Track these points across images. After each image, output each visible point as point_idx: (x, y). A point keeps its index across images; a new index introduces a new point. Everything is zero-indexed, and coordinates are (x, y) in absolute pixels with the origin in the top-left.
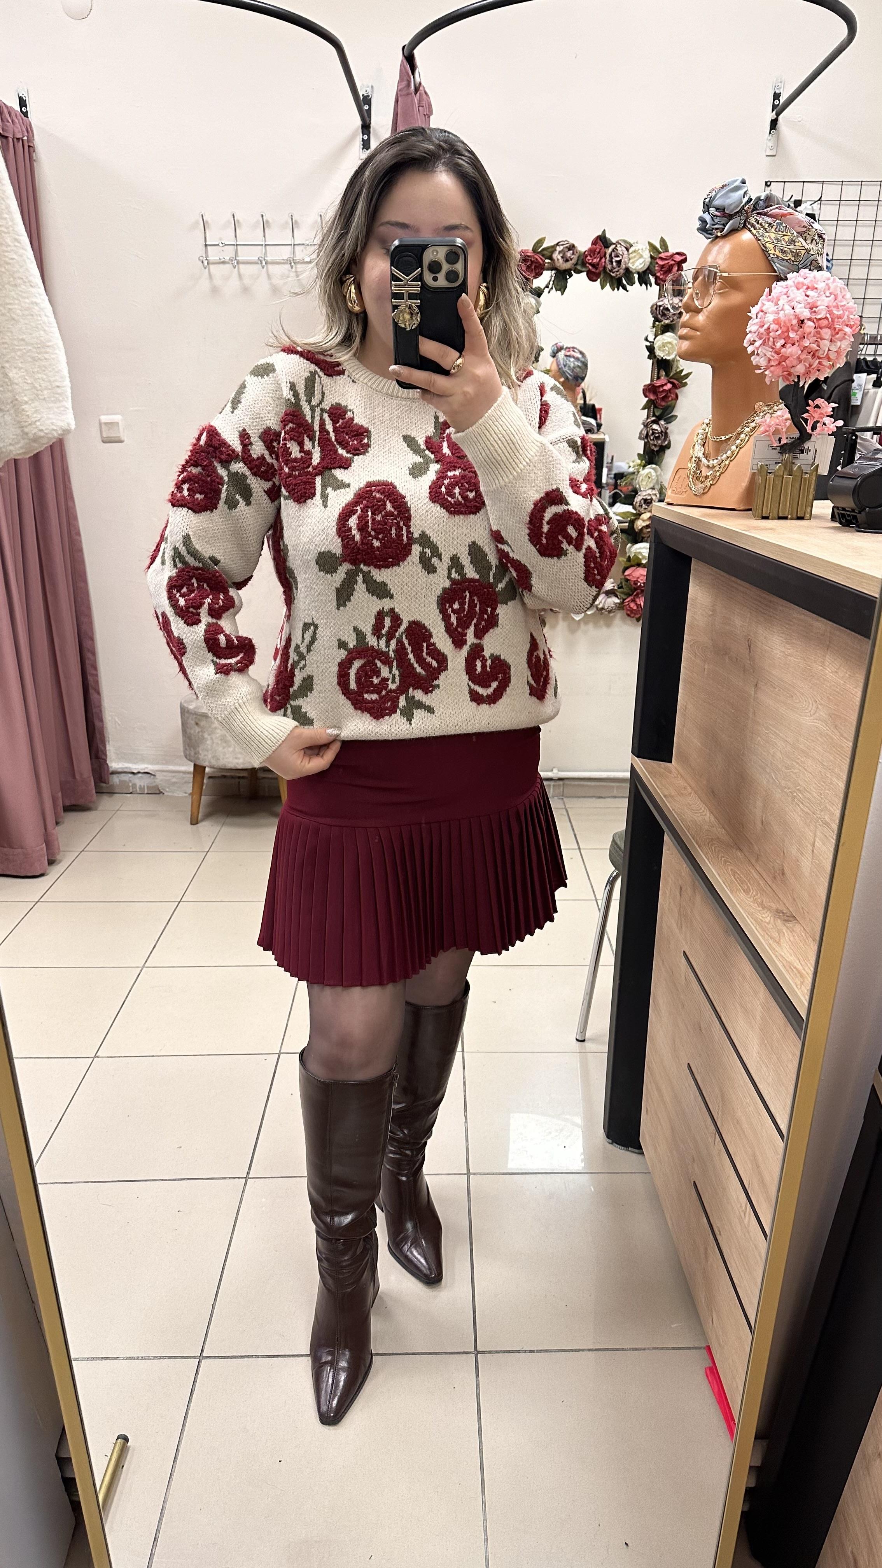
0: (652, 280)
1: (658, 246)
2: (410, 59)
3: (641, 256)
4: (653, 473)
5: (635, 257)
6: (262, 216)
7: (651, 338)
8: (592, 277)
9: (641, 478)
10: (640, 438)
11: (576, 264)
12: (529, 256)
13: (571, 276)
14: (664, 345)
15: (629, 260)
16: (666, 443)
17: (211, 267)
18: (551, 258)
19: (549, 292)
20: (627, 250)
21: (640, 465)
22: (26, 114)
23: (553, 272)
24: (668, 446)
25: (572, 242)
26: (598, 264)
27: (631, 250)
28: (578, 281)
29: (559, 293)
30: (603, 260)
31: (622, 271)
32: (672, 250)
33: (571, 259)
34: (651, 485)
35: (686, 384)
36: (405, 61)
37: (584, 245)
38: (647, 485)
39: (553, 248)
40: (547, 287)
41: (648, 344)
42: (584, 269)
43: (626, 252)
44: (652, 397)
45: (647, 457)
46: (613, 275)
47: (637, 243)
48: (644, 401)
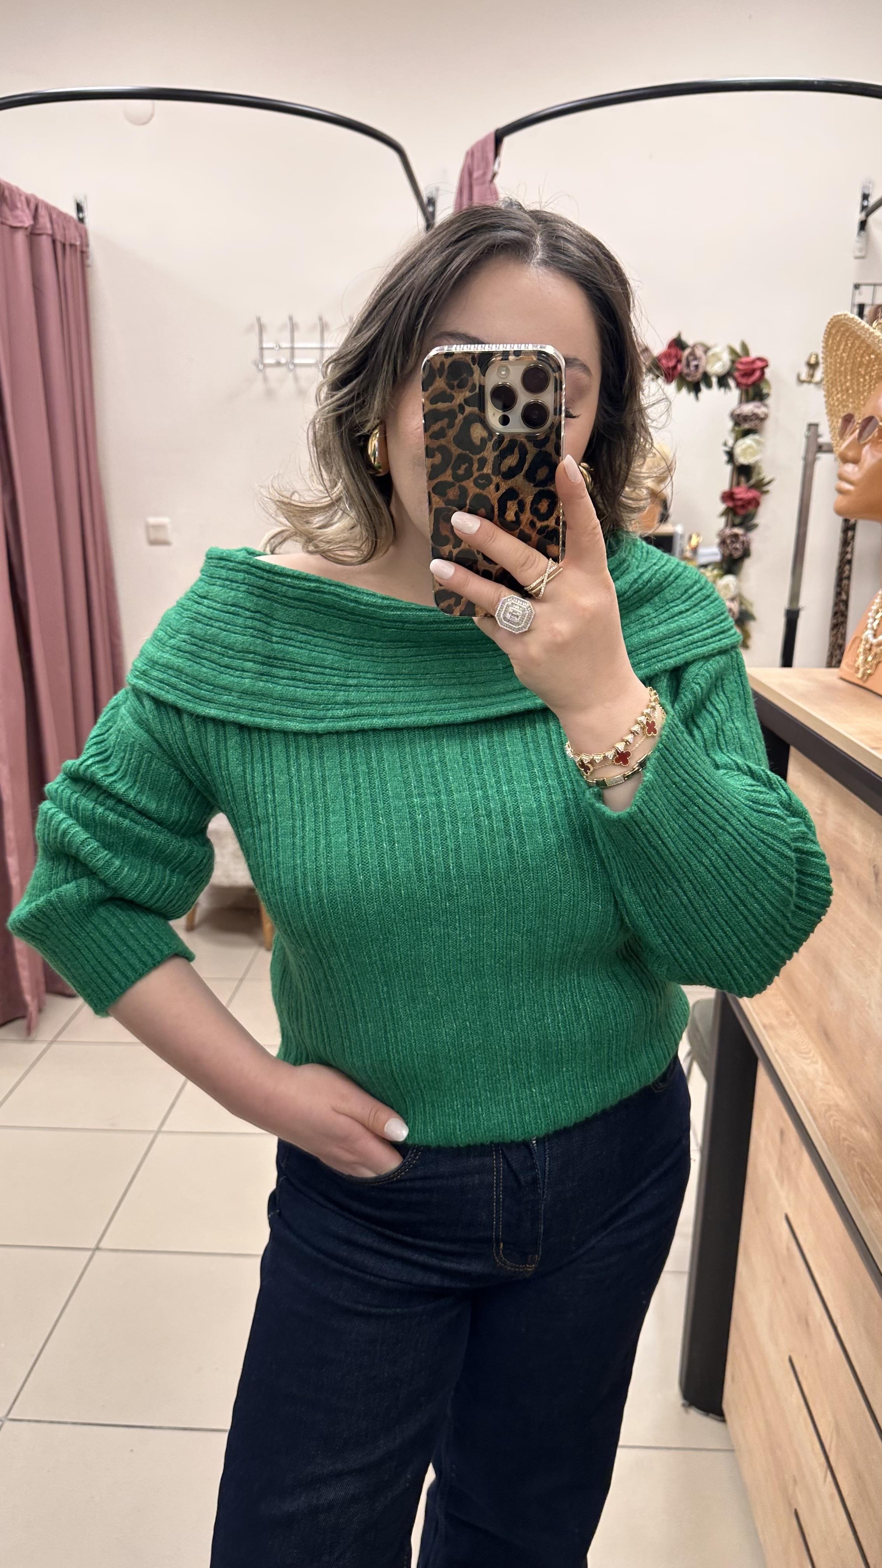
0: (732, 383)
1: (738, 349)
3: (719, 359)
4: (732, 586)
5: (713, 361)
6: (321, 319)
7: (730, 442)
14: (744, 451)
15: (707, 363)
16: (745, 553)
17: (269, 371)
20: (705, 352)
21: (718, 575)
22: (81, 219)
24: (748, 555)
26: (675, 367)
27: (710, 353)
28: (655, 384)
30: (679, 363)
31: (699, 375)
32: (754, 354)
34: (730, 595)
35: (767, 492)
37: (658, 348)
41: (727, 449)
42: (659, 372)
43: (704, 357)
44: (731, 504)
45: (725, 566)
46: (689, 379)
47: (715, 346)
48: (722, 507)
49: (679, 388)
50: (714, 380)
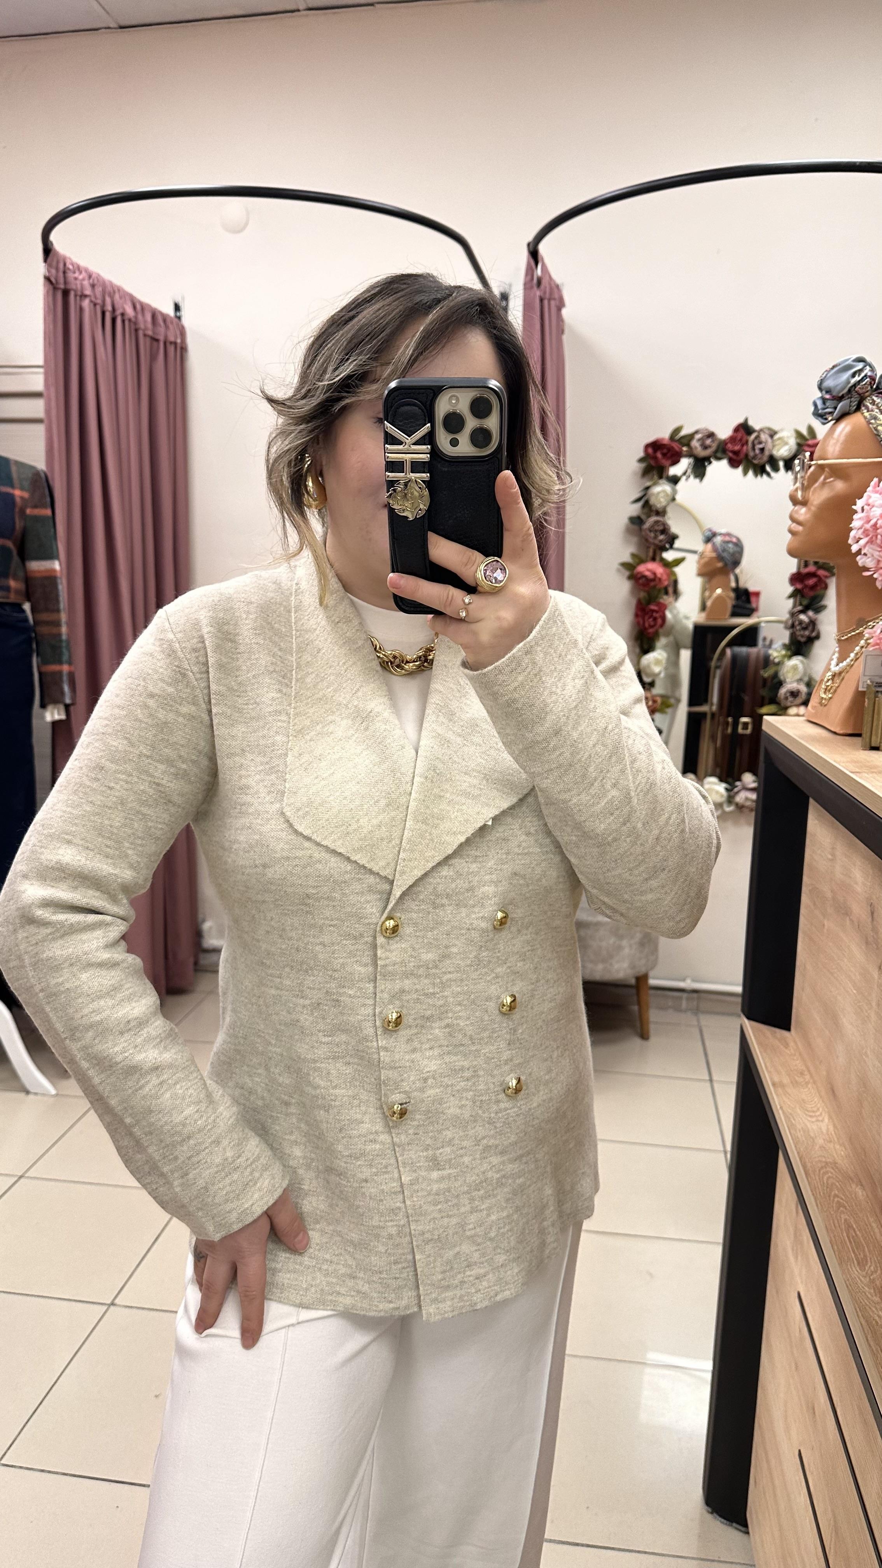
1: (805, 432)
2: (534, 254)
3: (786, 444)
4: (800, 666)
5: (779, 444)
8: (734, 464)
9: (785, 670)
10: (786, 628)
11: (716, 451)
12: (664, 445)
13: (710, 463)
15: (774, 446)
16: (814, 634)
18: (688, 445)
19: (687, 479)
20: (772, 436)
21: (784, 656)
22: (179, 318)
23: (691, 460)
24: (818, 637)
25: (712, 429)
26: (740, 451)
27: (776, 437)
28: (719, 469)
29: (697, 480)
30: (745, 448)
31: (765, 458)
33: (710, 447)
34: (798, 677)
36: (530, 257)
37: (724, 433)
38: (793, 676)
39: (691, 437)
40: (685, 474)
42: (724, 456)
43: (769, 440)
44: (799, 586)
45: (793, 648)
46: (756, 462)
47: (782, 430)
48: (790, 589)
49: (745, 473)
50: (781, 464)
